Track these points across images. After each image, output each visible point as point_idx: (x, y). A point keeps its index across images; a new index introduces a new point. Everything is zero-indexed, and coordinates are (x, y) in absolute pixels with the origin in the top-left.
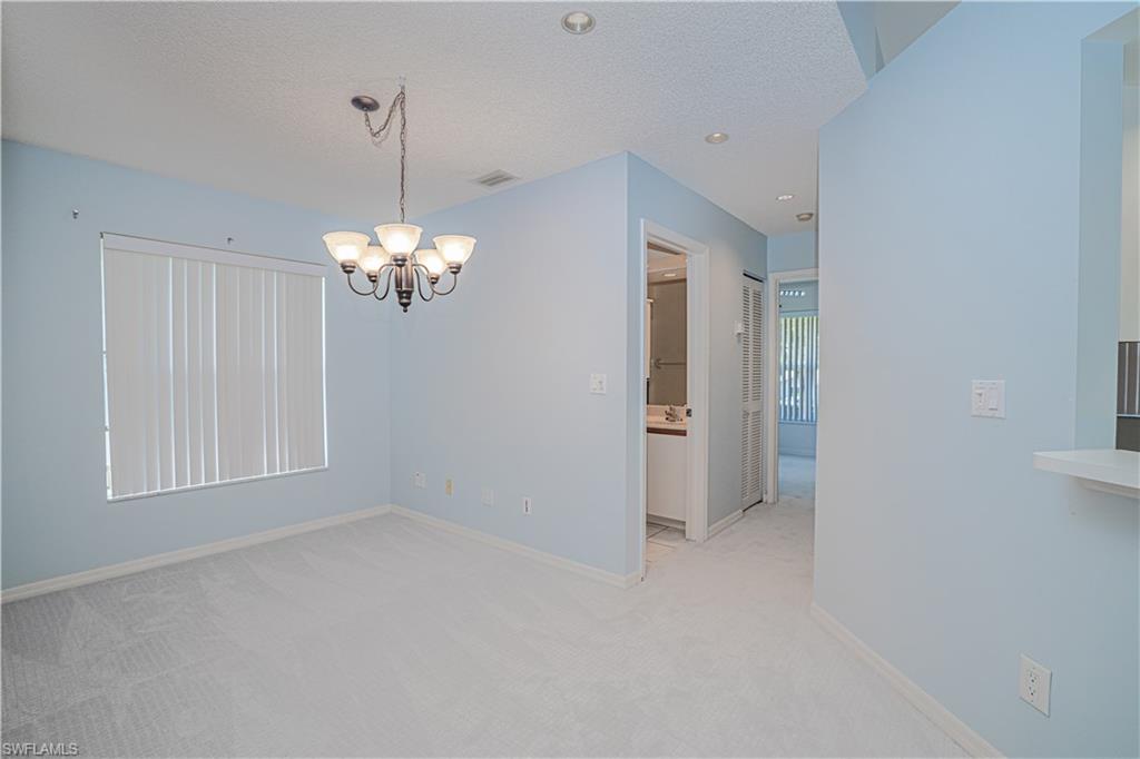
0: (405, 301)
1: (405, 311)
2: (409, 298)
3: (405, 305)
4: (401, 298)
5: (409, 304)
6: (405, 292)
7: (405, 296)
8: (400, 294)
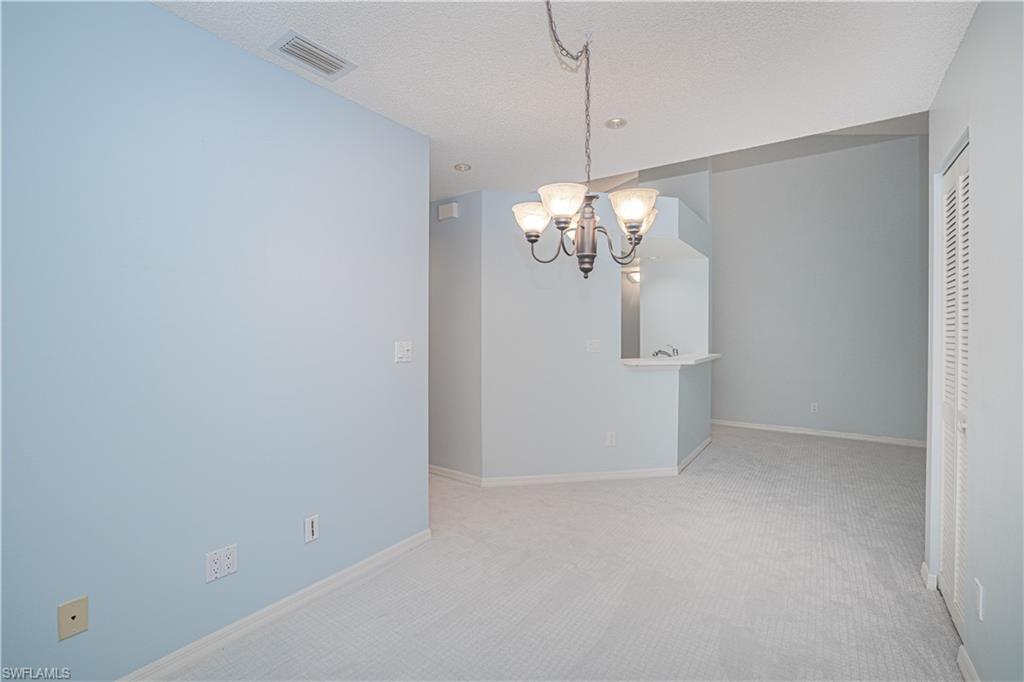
0: (587, 266)
1: (586, 278)
2: (591, 263)
3: (586, 271)
4: (581, 263)
5: (590, 270)
6: (587, 256)
7: (586, 261)
8: (581, 258)
